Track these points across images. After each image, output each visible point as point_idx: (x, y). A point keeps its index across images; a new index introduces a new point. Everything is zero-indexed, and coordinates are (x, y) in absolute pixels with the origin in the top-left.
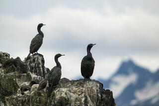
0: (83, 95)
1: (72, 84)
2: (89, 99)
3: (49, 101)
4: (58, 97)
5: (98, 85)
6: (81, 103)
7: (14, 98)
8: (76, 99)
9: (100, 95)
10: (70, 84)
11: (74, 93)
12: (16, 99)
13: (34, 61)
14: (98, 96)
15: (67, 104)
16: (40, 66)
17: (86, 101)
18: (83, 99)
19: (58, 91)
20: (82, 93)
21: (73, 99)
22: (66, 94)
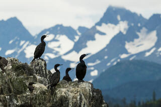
0: (78, 94)
1: (70, 85)
2: (83, 97)
3: (52, 98)
4: (59, 95)
5: (90, 85)
6: (77, 100)
7: (24, 96)
8: (73, 97)
9: (91, 94)
10: (68, 85)
11: (71, 92)
12: (26, 97)
13: (38, 65)
14: (90, 94)
15: (66, 101)
16: (43, 69)
17: (81, 98)
18: (79, 97)
19: (59, 91)
20: (78, 92)
21: (70, 97)
22: (65, 93)
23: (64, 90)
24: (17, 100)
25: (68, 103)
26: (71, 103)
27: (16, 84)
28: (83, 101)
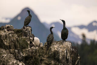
1: (57, 43)
2: (68, 51)
3: (48, 52)
4: (53, 50)
5: (71, 44)
6: (64, 54)
7: (27, 50)
8: (62, 52)
9: (72, 49)
10: (56, 43)
11: (60, 48)
13: (27, 30)
14: (71, 49)
15: (58, 54)
16: (30, 33)
17: (67, 52)
18: (65, 51)
19: (53, 47)
20: (64, 48)
21: (60, 51)
22: (57, 49)
23: (56, 46)
24: (23, 53)
25: (59, 56)
26: (61, 56)
27: (21, 42)
28: (68, 54)
